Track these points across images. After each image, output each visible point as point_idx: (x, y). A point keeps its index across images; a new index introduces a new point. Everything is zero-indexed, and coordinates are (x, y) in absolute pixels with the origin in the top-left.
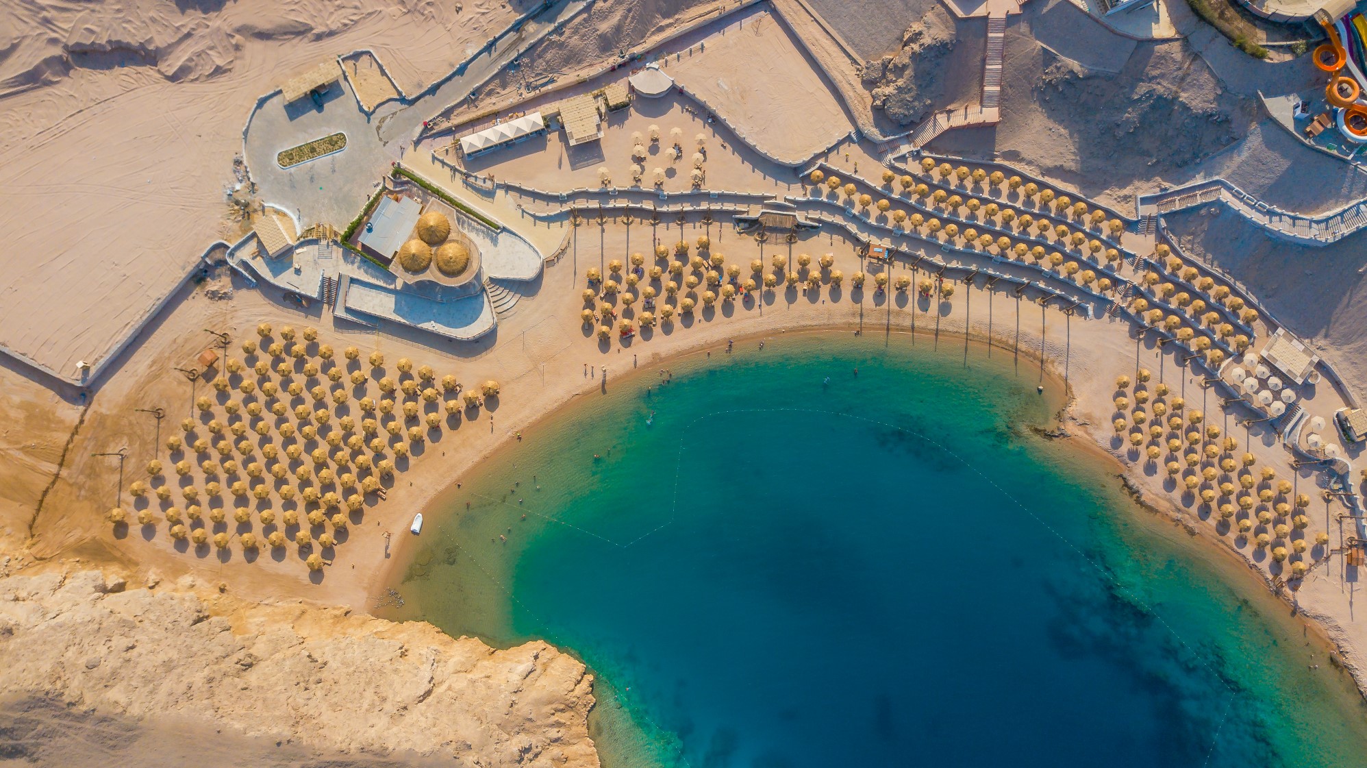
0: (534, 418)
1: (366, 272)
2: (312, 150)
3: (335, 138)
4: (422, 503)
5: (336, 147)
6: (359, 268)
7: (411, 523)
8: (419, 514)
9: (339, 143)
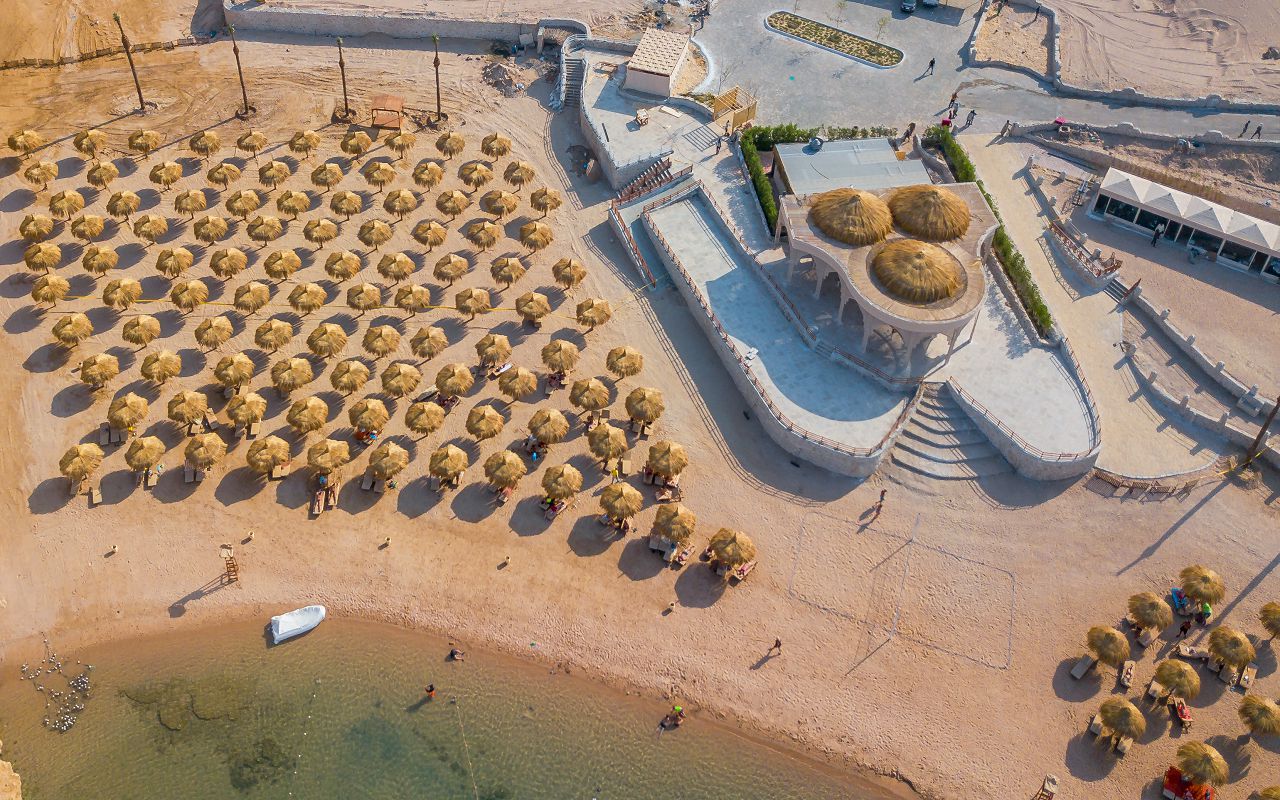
0: (754, 714)
1: (731, 204)
2: (835, 39)
3: (883, 50)
4: (354, 597)
5: (874, 58)
6: (727, 191)
7: (289, 608)
8: (323, 611)
9: (884, 59)
